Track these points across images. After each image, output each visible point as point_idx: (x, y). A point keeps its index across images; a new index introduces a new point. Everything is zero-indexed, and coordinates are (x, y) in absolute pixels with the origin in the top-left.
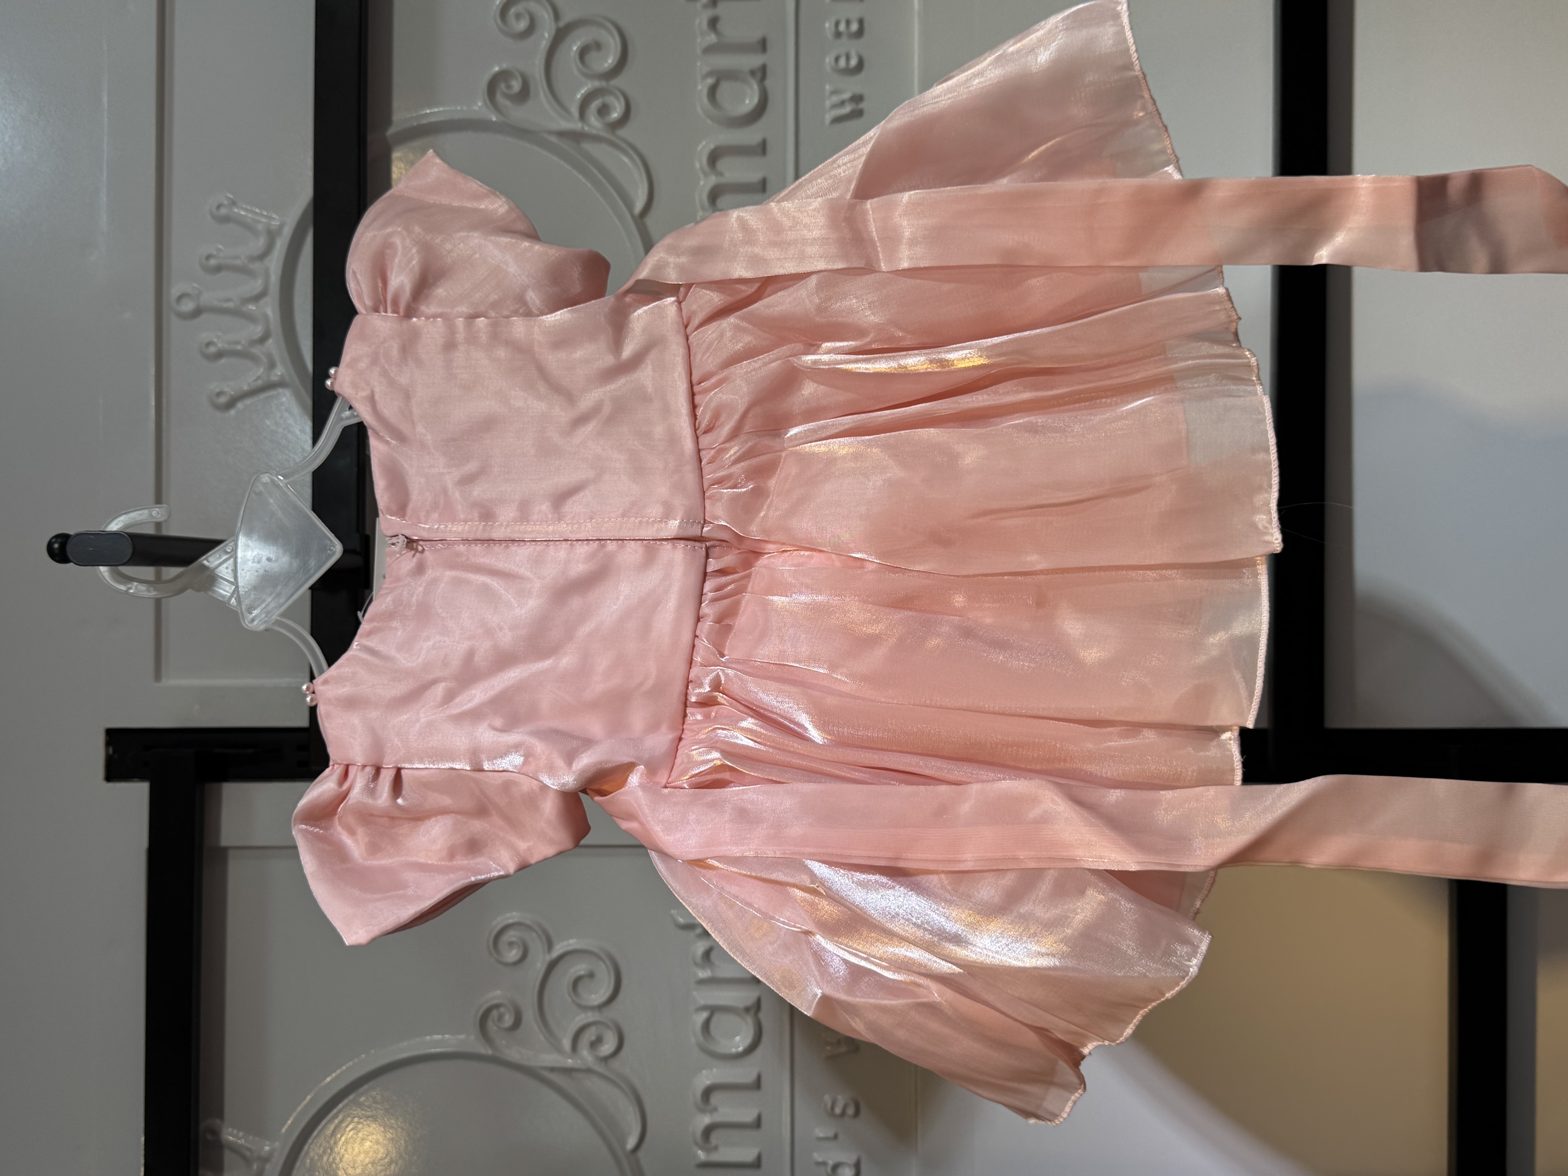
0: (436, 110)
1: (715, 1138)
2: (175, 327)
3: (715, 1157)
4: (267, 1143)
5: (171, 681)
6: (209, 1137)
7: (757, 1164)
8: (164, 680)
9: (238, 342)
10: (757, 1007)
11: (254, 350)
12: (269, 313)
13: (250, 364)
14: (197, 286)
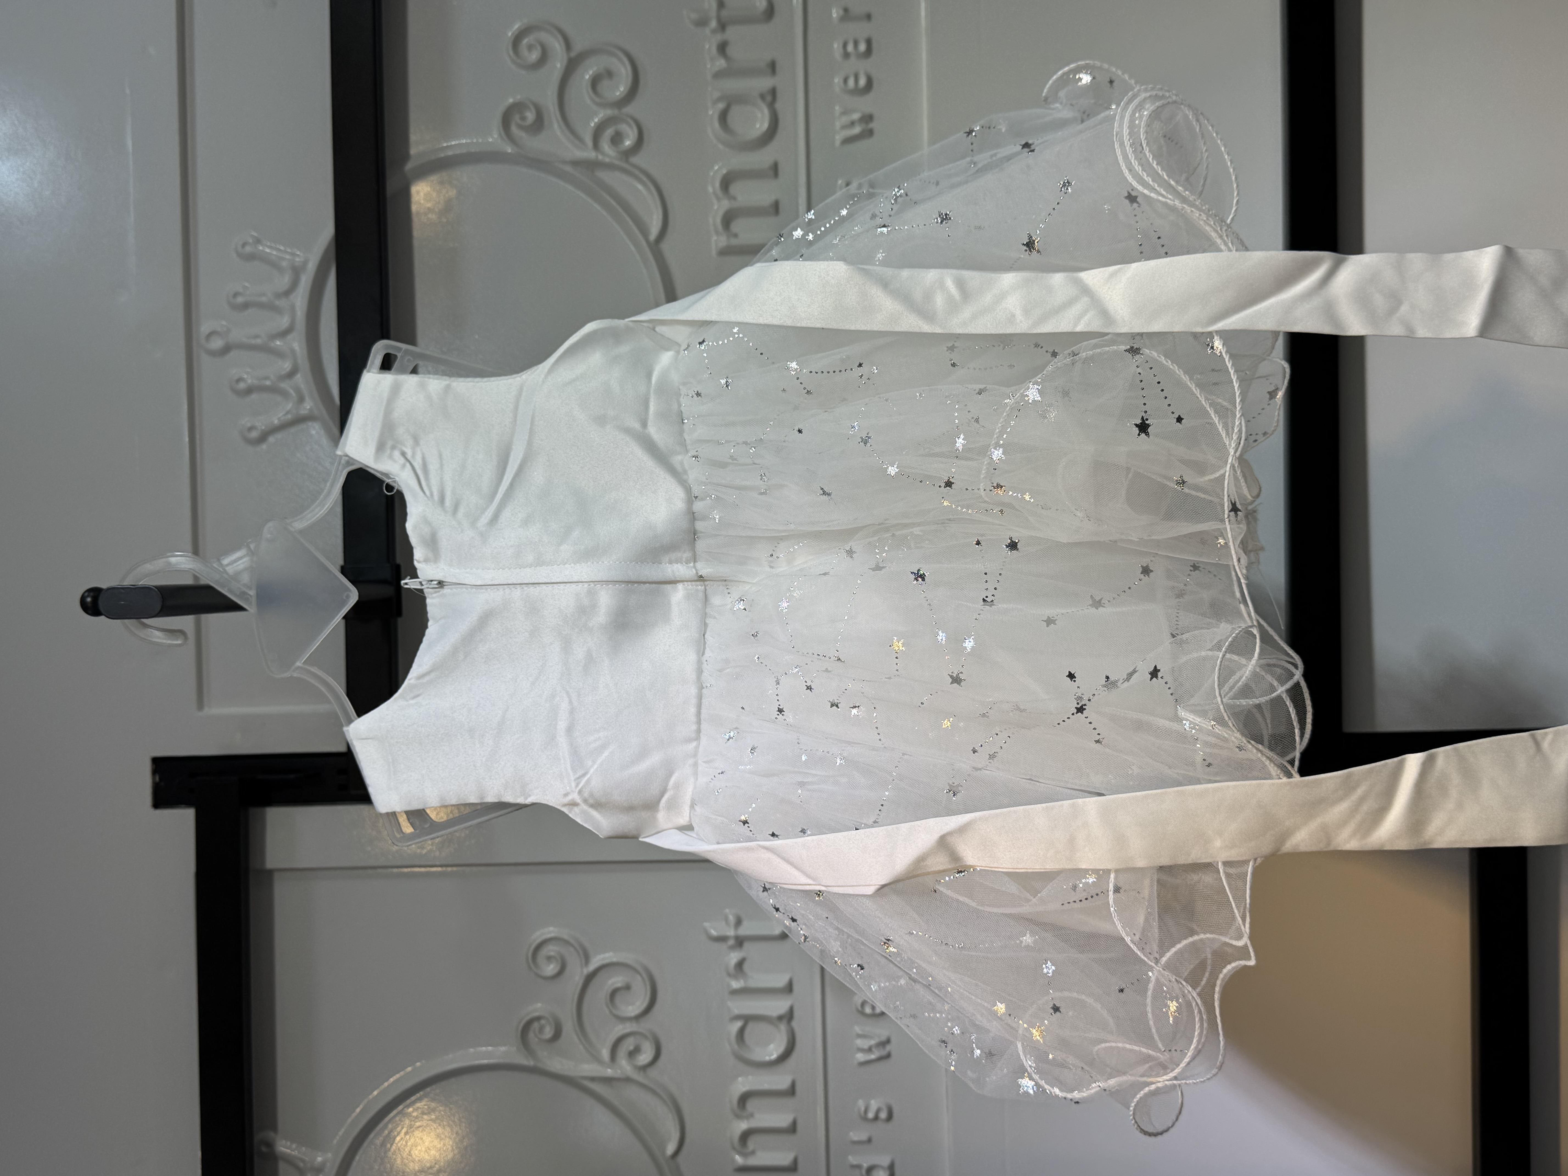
0: (453, 143)
1: (752, 1143)
2: (206, 365)
3: (753, 1161)
4: (320, 1154)
5: (214, 710)
6: (264, 1149)
7: (793, 1167)
8: (206, 709)
9: (267, 378)
10: (789, 1016)
11: (282, 386)
12: (297, 348)
13: (279, 399)
14: (225, 323)
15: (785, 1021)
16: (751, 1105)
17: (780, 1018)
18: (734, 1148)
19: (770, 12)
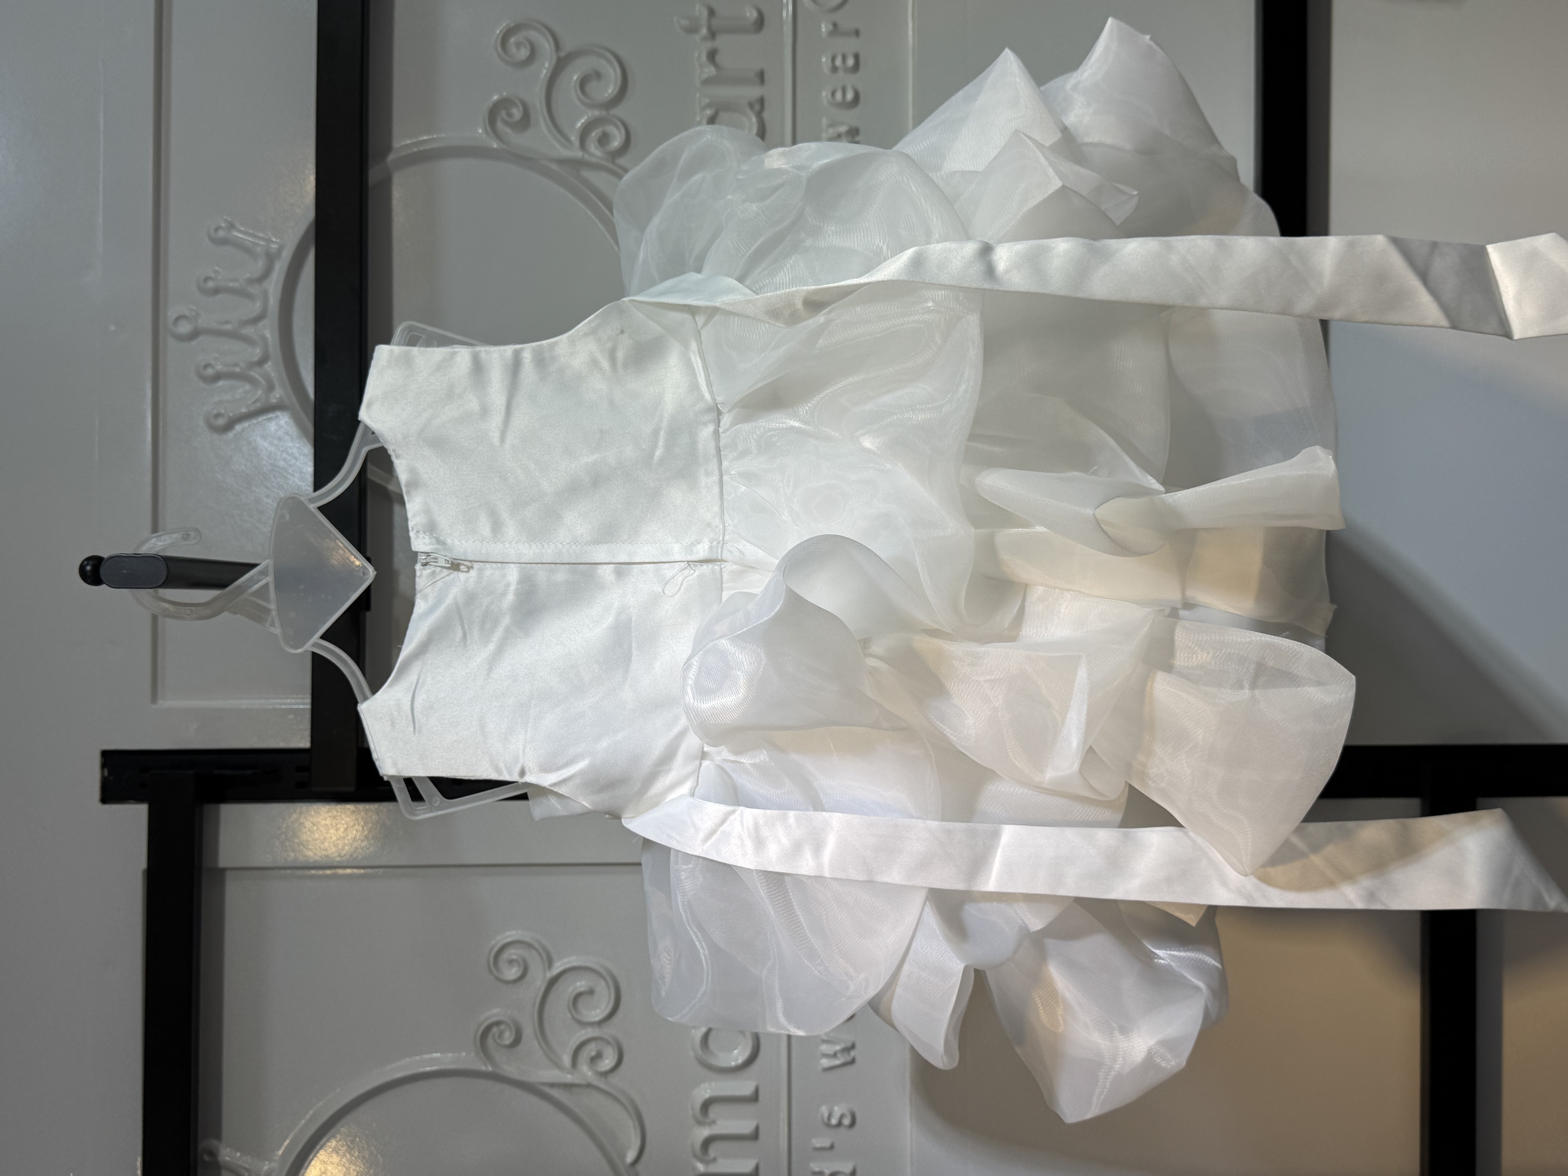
0: (435, 136)
1: (713, 1151)
2: (172, 348)
3: (714, 1169)
4: (265, 1162)
5: (167, 703)
6: (206, 1158)
8: (160, 702)
9: (236, 365)
11: (252, 373)
12: (268, 336)
13: (248, 387)
14: (194, 308)
16: (714, 1111)
18: (695, 1156)
19: (760, 23)
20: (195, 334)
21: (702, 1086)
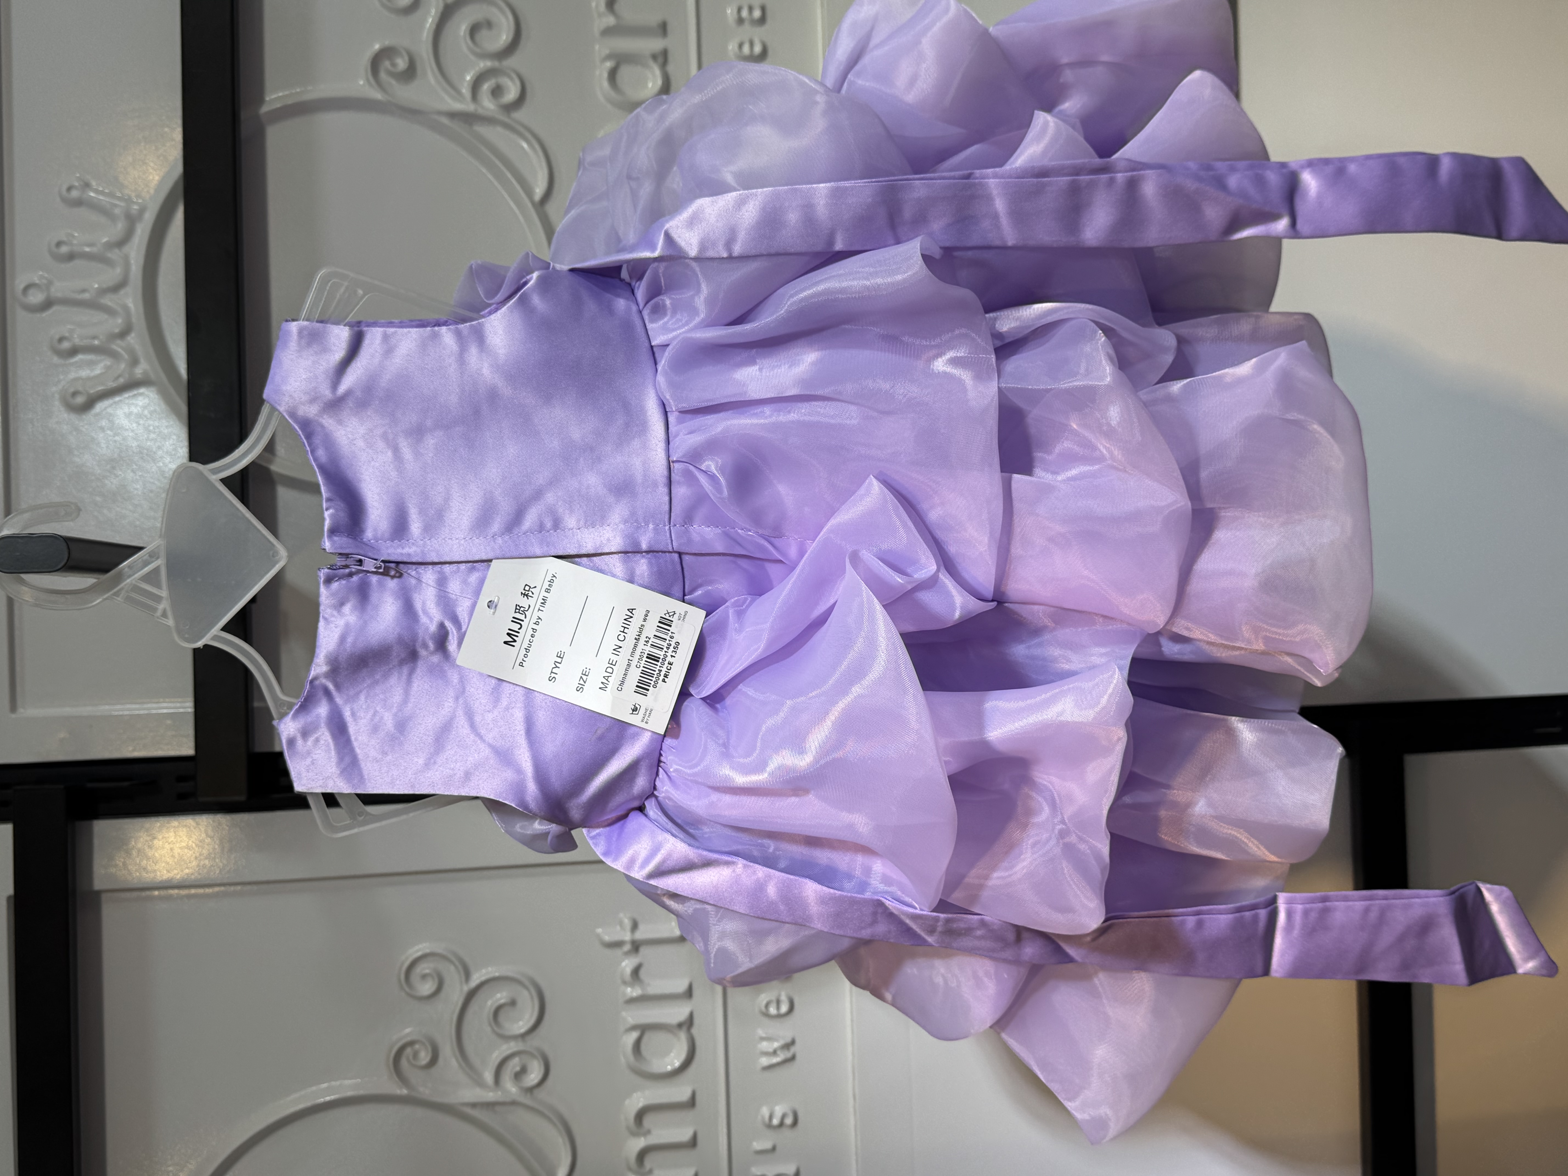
0: (314, 87)
1: (649, 1162)
2: (22, 322)
5: (29, 711)
8: (20, 711)
9: (94, 338)
10: (689, 1023)
11: (114, 347)
12: (131, 305)
13: (108, 362)
14: (46, 275)
15: (685, 1028)
16: (648, 1121)
17: (680, 1025)
18: (631, 1168)
20: (48, 304)
21: (635, 1094)
